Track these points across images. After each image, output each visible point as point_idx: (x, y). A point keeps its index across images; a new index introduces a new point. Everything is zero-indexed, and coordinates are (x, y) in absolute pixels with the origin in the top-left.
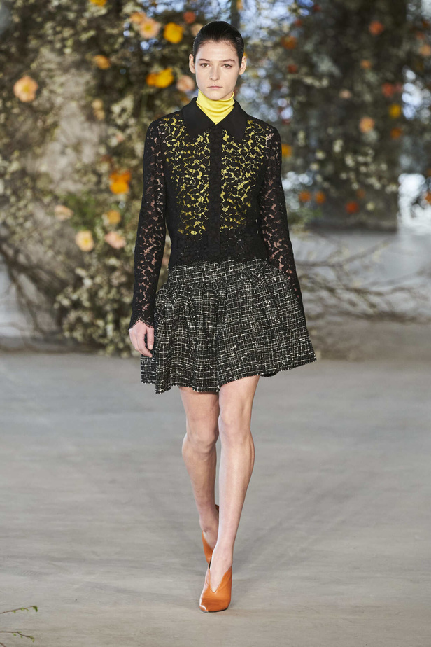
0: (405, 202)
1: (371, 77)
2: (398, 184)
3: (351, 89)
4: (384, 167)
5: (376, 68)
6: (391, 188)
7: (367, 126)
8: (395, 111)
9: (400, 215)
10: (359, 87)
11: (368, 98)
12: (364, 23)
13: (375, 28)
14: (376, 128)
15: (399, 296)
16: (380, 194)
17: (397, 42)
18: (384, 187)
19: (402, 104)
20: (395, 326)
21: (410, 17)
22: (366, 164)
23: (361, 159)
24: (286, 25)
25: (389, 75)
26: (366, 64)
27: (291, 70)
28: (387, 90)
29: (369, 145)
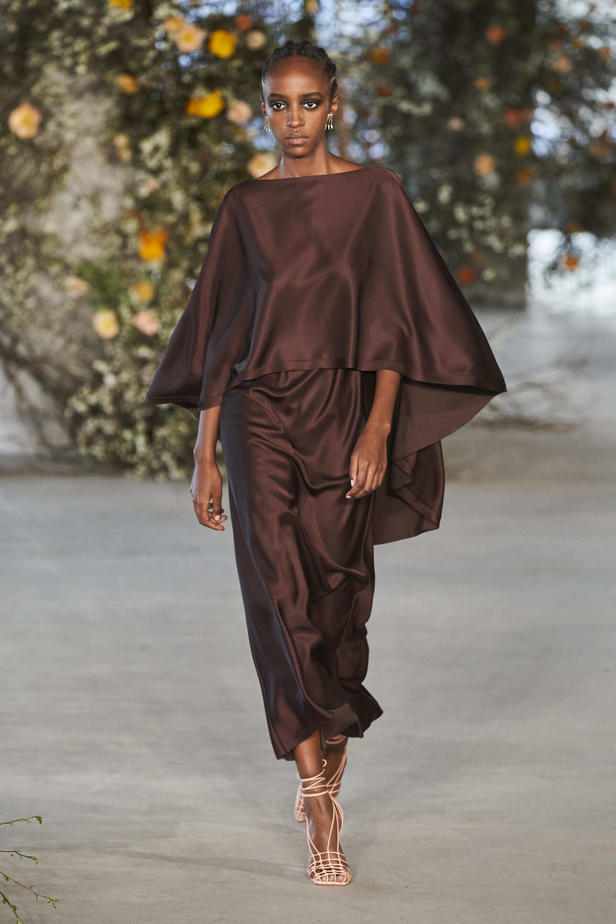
0: (536, 269)
1: (490, 101)
2: (527, 245)
3: (463, 116)
4: (506, 221)
5: (497, 89)
6: (517, 250)
7: (485, 168)
8: (522, 146)
9: (530, 285)
10: (474, 114)
11: (486, 128)
12: (479, 29)
13: (494, 34)
14: (498, 169)
15: (528, 395)
16: (502, 257)
17: (524, 53)
18: (507, 248)
19: (531, 136)
20: (524, 435)
21: (540, 20)
22: (482, 218)
23: (475, 210)
24: (374, 33)
25: (513, 97)
26: (483, 83)
27: (381, 93)
28: (511, 119)
29: (488, 192)
